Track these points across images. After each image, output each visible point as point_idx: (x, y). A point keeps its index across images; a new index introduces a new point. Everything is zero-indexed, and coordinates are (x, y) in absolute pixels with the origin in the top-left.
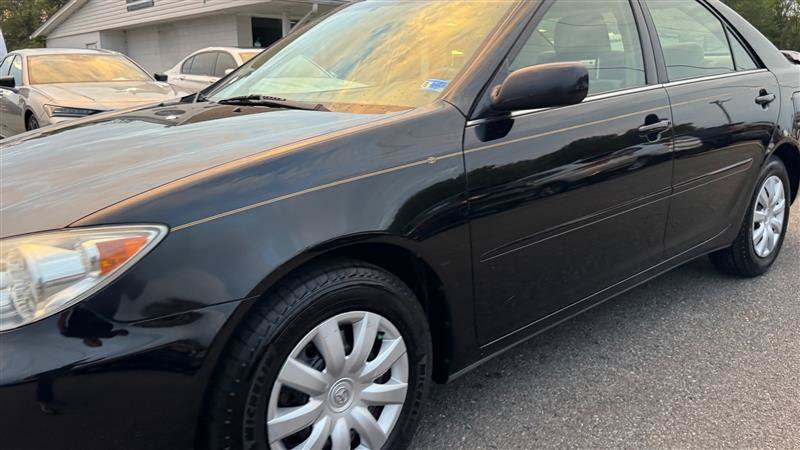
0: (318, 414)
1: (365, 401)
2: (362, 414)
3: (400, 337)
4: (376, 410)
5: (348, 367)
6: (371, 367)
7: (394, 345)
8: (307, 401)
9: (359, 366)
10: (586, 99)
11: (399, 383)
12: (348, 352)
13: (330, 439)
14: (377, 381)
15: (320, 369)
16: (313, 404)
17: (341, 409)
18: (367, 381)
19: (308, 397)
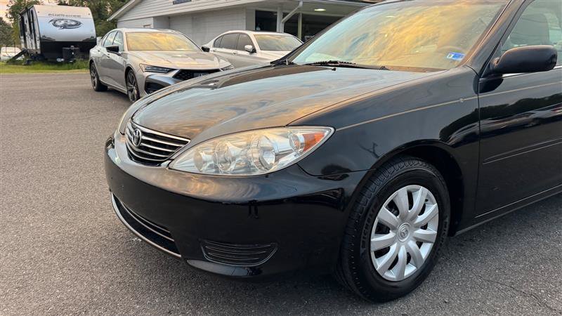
0: (393, 241)
1: (415, 238)
2: (413, 245)
3: (436, 204)
4: (420, 244)
5: (410, 217)
6: (420, 219)
7: (432, 208)
8: (389, 233)
9: (414, 218)
10: (555, 67)
11: (432, 231)
12: (410, 208)
13: (397, 257)
14: (422, 228)
15: (396, 215)
16: (391, 235)
17: (404, 240)
18: (417, 227)
19: (389, 229)
